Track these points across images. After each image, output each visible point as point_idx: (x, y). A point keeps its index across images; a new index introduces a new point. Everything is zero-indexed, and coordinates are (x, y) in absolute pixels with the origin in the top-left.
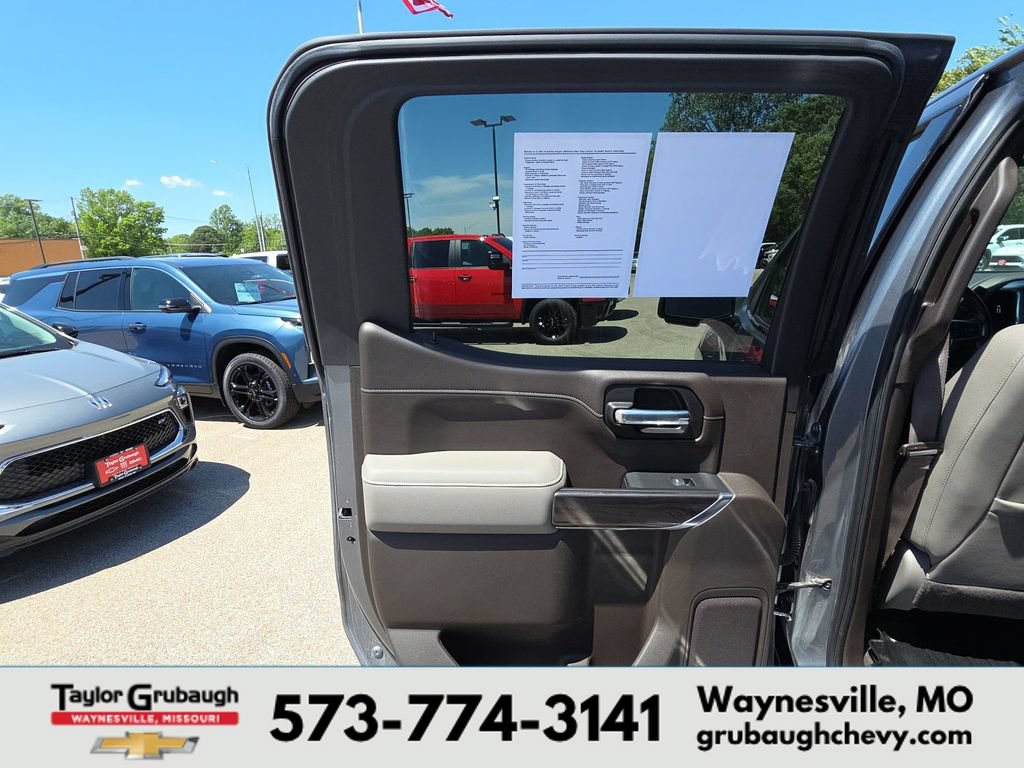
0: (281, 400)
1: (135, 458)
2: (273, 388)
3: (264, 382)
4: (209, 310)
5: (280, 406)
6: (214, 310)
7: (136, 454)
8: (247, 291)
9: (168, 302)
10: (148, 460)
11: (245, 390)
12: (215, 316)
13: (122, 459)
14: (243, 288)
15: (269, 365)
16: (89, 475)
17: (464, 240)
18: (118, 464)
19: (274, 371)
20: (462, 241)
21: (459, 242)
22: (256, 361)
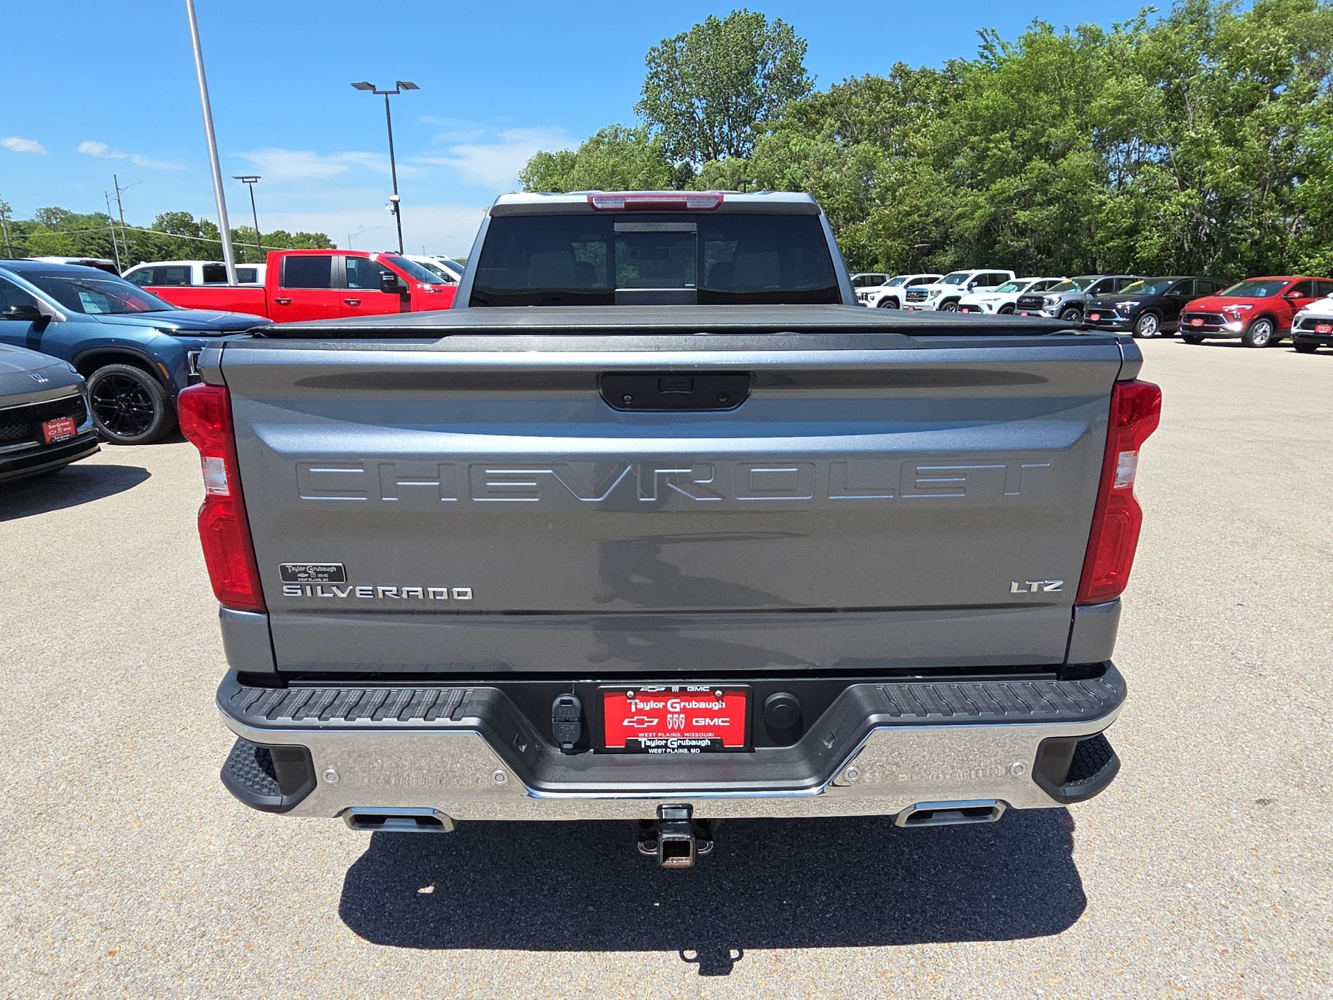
0: (158, 412)
1: (66, 426)
2: (147, 399)
3: (136, 395)
4: (64, 318)
5: (157, 418)
6: (70, 319)
7: (68, 423)
8: (94, 302)
9: (13, 308)
10: (76, 431)
11: (113, 404)
12: (70, 324)
13: (58, 425)
14: (88, 299)
15: (142, 376)
16: (37, 434)
17: (350, 255)
18: (56, 429)
19: (149, 382)
20: (347, 258)
21: (343, 258)
22: (126, 371)
